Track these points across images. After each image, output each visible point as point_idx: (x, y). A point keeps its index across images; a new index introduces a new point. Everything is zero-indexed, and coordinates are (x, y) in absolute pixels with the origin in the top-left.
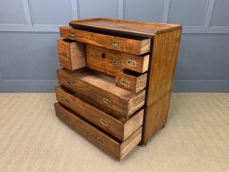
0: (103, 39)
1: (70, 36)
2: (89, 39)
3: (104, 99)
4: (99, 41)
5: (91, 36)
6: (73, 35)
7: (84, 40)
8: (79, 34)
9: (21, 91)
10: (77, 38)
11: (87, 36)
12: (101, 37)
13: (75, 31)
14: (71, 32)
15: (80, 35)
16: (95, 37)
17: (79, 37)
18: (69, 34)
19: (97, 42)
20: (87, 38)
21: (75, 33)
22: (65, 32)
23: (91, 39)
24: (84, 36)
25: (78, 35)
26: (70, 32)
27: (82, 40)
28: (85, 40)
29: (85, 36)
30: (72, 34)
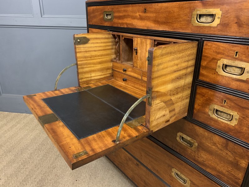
0: (169, 12)
1: (103, 19)
2: (138, 19)
3: (179, 134)
4: (159, 20)
5: (142, 12)
6: (109, 17)
7: (128, 22)
8: (119, 12)
9: (26, 111)
10: (116, 21)
11: (134, 14)
12: (167, 7)
13: (113, 9)
14: (106, 11)
15: (121, 14)
16: (152, 12)
17: (120, 18)
18: (102, 16)
19: (156, 22)
20: (134, 18)
21: (111, 11)
22: (97, 14)
23: (141, 19)
24: (129, 14)
25: (116, 14)
26: (104, 11)
27: (123, 24)
28: (130, 22)
29: (131, 14)
30: (107, 15)
